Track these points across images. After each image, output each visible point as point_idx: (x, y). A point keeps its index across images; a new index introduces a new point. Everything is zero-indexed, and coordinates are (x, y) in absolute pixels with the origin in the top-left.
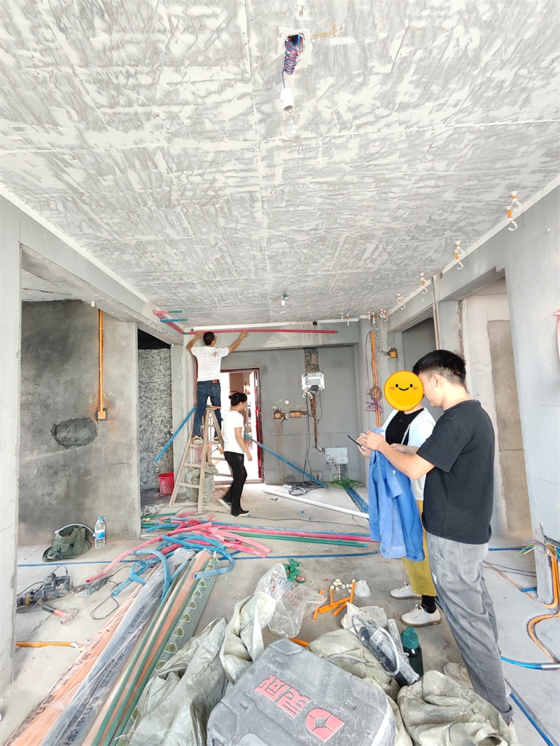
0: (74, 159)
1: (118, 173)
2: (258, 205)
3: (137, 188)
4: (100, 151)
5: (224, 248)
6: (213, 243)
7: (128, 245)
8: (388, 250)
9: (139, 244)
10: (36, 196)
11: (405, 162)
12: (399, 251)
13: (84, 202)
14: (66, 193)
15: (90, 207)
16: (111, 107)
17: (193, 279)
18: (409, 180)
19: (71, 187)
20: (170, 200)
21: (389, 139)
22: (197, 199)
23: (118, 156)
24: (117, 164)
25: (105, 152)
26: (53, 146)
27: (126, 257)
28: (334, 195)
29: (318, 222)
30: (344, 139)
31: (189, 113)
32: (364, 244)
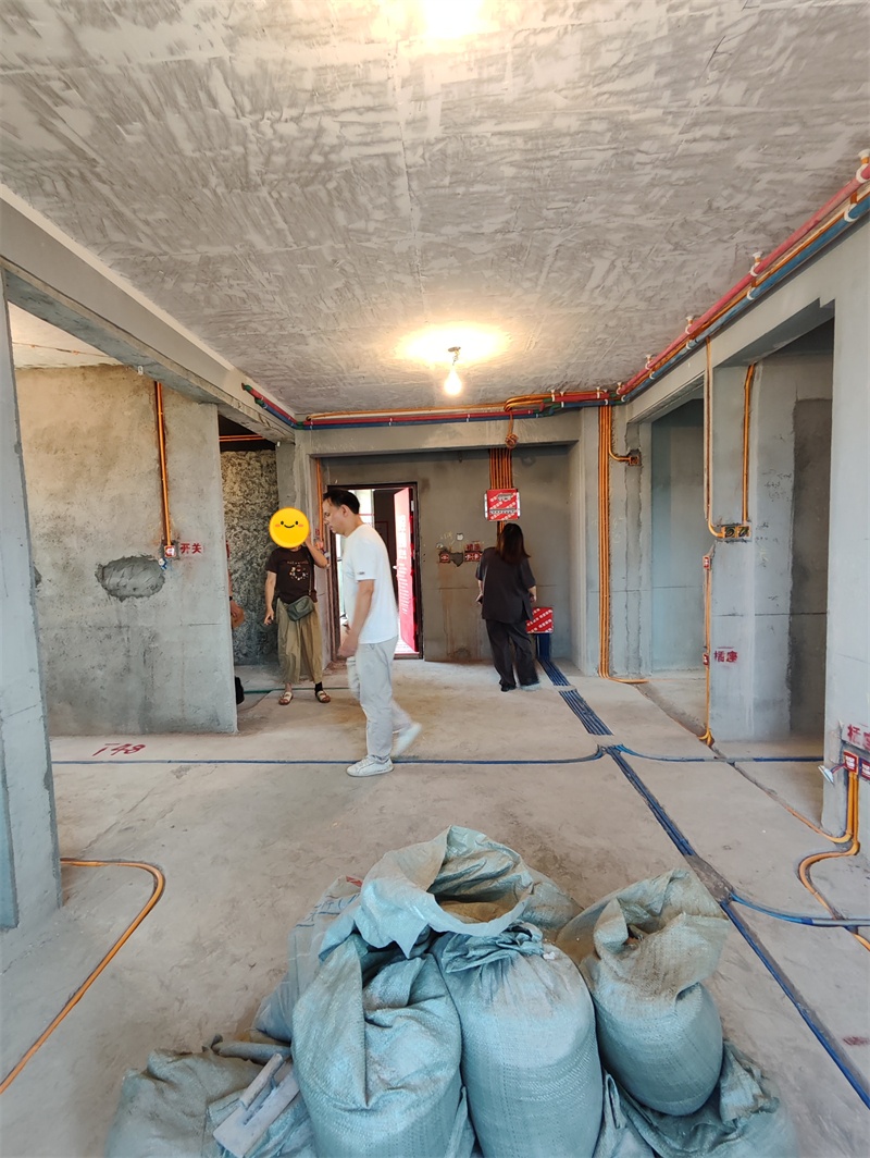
0: (68, 87)
1: (149, 116)
2: (402, 182)
3: (188, 148)
4: (110, 69)
5: (349, 268)
6: (330, 259)
7: (187, 264)
8: (631, 272)
9: (206, 261)
10: (16, 166)
11: (667, 86)
12: (651, 274)
13: (99, 177)
14: (66, 159)
15: (112, 189)
17: (302, 327)
18: (674, 125)
19: (72, 147)
20: (247, 174)
21: (636, 34)
22: (293, 172)
23: (144, 80)
24: (143, 96)
25: (119, 72)
26: (27, 61)
27: (188, 288)
28: (537, 160)
29: (509, 216)
30: (553, 36)
32: (589, 260)
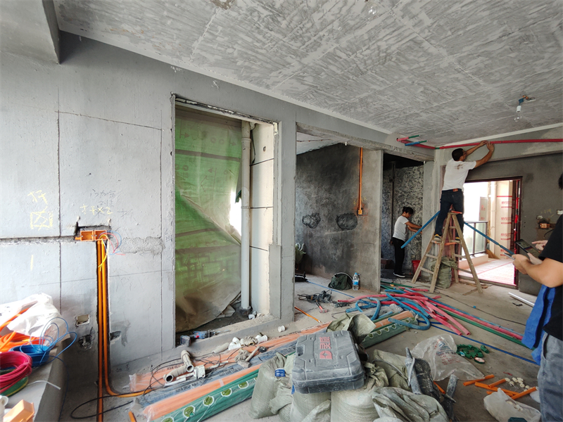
0: (304, 73)
1: (325, 70)
5: (421, 82)
6: (410, 82)
9: (361, 100)
10: (300, 96)
14: (310, 89)
15: (324, 91)
16: (304, 45)
17: (414, 110)
19: (310, 86)
22: (376, 62)
24: (322, 66)
25: (314, 64)
26: (294, 72)
27: (359, 110)
31: (338, 24)
